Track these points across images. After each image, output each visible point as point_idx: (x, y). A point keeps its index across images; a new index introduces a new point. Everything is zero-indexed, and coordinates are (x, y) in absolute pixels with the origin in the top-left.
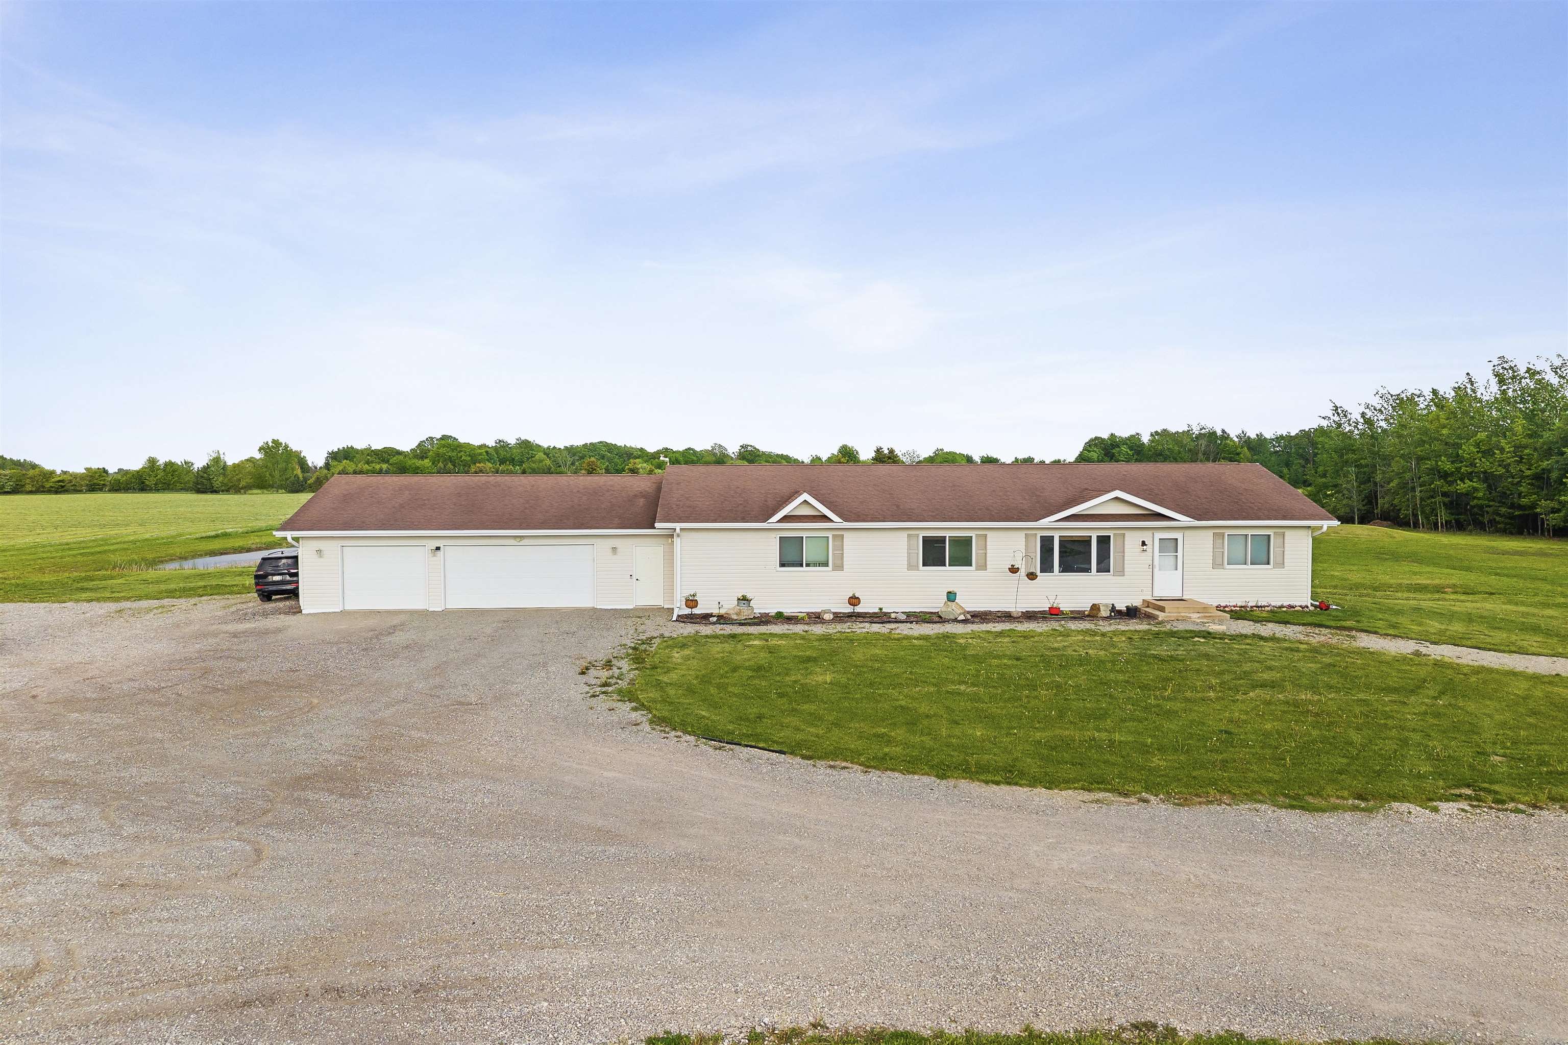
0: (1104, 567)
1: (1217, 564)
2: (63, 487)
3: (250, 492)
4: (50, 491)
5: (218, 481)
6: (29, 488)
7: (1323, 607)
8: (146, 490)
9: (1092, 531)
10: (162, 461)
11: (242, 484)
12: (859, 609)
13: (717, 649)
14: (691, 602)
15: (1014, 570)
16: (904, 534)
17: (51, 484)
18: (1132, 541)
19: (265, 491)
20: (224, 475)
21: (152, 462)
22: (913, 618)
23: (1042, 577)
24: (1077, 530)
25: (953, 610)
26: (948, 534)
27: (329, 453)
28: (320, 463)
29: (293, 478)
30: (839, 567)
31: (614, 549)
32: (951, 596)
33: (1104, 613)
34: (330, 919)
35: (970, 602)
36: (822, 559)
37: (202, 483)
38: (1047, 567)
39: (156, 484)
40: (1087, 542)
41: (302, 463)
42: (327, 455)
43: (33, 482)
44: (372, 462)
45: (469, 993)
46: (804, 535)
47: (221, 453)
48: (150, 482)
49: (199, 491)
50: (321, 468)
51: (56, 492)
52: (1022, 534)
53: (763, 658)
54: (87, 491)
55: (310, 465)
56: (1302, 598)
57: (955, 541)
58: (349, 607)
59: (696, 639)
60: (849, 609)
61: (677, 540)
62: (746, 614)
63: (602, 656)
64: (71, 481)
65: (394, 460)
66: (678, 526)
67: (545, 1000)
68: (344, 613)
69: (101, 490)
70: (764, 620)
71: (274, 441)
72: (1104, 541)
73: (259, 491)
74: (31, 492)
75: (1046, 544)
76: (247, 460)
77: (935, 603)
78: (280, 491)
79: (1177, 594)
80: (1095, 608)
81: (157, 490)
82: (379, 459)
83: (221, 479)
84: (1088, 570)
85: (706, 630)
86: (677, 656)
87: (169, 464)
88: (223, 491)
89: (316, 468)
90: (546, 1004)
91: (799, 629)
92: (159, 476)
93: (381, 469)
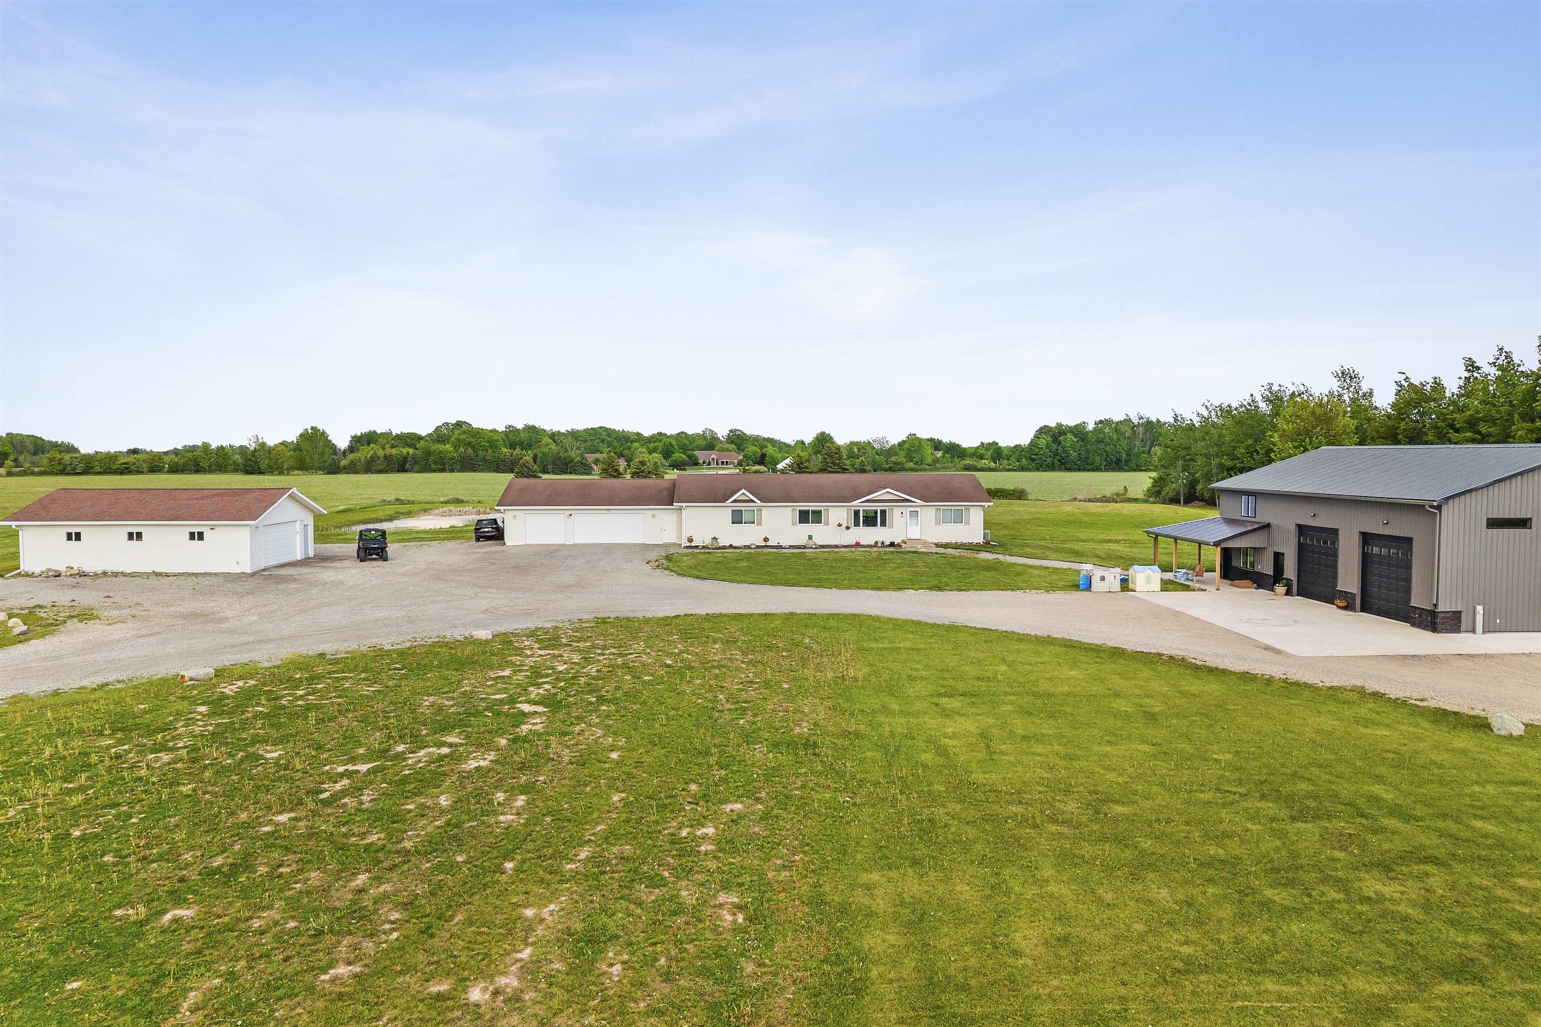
0: (883, 524)
1: (938, 523)
2: (127, 468)
3: (292, 473)
4: (117, 473)
5: (264, 464)
7: (987, 543)
8: (202, 472)
9: (879, 507)
11: (285, 466)
12: (768, 544)
13: (702, 557)
14: (690, 540)
15: (840, 525)
16: (790, 509)
17: (117, 466)
18: (897, 512)
19: (305, 472)
20: (269, 458)
22: (791, 547)
23: (853, 529)
24: (871, 507)
25: (811, 543)
26: (811, 509)
27: (353, 436)
28: (345, 445)
29: (324, 462)
30: (760, 524)
31: (653, 516)
32: (810, 537)
33: (880, 545)
35: (819, 540)
36: (752, 520)
37: (253, 465)
38: (857, 524)
39: (209, 466)
40: (876, 512)
42: (351, 439)
43: (101, 464)
44: (395, 446)
46: (743, 509)
47: (260, 437)
48: (205, 464)
49: (247, 473)
50: (346, 450)
52: (845, 508)
53: (721, 559)
54: (148, 472)
55: (337, 447)
56: (980, 540)
57: (814, 512)
58: (528, 543)
59: (692, 554)
60: (763, 544)
61: (683, 511)
62: (715, 545)
63: (654, 558)
64: (135, 464)
66: (684, 505)
68: (526, 545)
69: (160, 471)
70: (724, 547)
71: (312, 428)
72: (883, 512)
73: (300, 472)
74: (101, 473)
75: (857, 513)
77: (803, 541)
78: (319, 472)
79: (919, 537)
80: (876, 542)
81: (211, 471)
82: (402, 443)
83: (267, 462)
84: (876, 525)
85: (696, 551)
86: (685, 559)
87: (218, 448)
88: (269, 472)
89: (341, 450)
91: (738, 551)
92: (212, 459)
93: (408, 453)
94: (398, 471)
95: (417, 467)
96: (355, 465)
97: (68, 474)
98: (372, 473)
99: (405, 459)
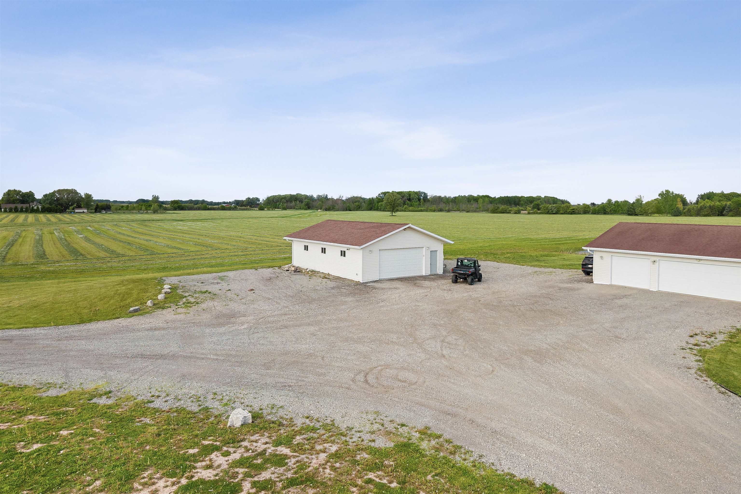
2: (574, 211)
3: (653, 215)
4: (569, 213)
6: (561, 212)
8: (606, 214)
10: (613, 201)
11: (650, 211)
17: (569, 210)
19: (661, 215)
20: (641, 207)
21: (610, 201)
27: (699, 196)
28: (694, 200)
29: (675, 209)
34: (491, 400)
37: (631, 211)
39: (610, 211)
41: (684, 201)
42: (697, 197)
43: (563, 209)
44: (722, 201)
45: (505, 440)
47: (641, 197)
48: (608, 210)
49: (629, 215)
50: (694, 203)
51: (571, 214)
54: (583, 213)
55: (688, 202)
58: (614, 283)
63: (713, 330)
64: (577, 209)
65: (735, 199)
67: (526, 454)
68: (611, 286)
69: (588, 213)
71: (667, 191)
73: (657, 215)
74: (562, 214)
76: (655, 200)
78: (668, 215)
81: (611, 214)
82: (727, 199)
83: (639, 209)
87: (617, 202)
88: (640, 215)
89: (691, 203)
90: (524, 455)
92: (612, 207)
93: (726, 205)
94: (718, 215)
95: (731, 213)
96: (690, 211)
97: (550, 214)
98: (701, 216)
99: (724, 208)
